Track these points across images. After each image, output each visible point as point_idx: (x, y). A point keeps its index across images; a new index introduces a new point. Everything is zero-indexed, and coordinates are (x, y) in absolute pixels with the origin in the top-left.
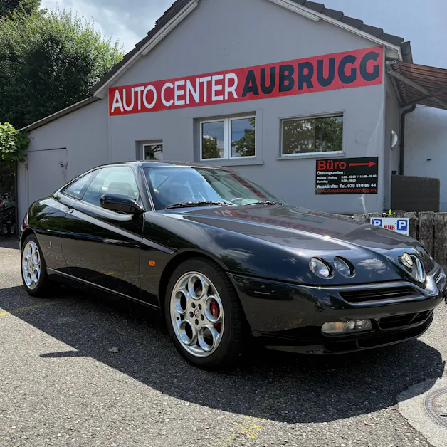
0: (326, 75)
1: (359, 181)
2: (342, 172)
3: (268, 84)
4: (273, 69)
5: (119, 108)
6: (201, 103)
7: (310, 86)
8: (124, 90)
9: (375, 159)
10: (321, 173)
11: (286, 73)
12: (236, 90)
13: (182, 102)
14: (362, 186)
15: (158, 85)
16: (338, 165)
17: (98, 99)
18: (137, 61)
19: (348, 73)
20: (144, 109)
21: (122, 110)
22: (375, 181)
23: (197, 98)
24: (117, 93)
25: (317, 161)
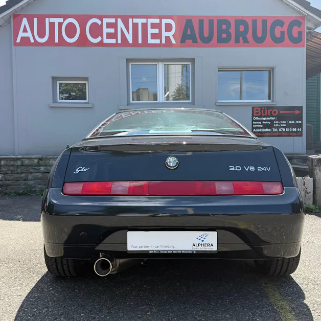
0: (259, 34)
1: (288, 126)
2: (274, 118)
3: (206, 34)
4: (211, 21)
5: (29, 37)
7: (246, 41)
8: (35, 20)
9: (300, 108)
10: (257, 118)
11: (224, 27)
12: (174, 36)
13: (113, 41)
14: (291, 130)
16: (271, 112)
19: (278, 34)
21: (32, 41)
22: (300, 126)
23: (130, 39)
24: (25, 21)
25: (253, 108)
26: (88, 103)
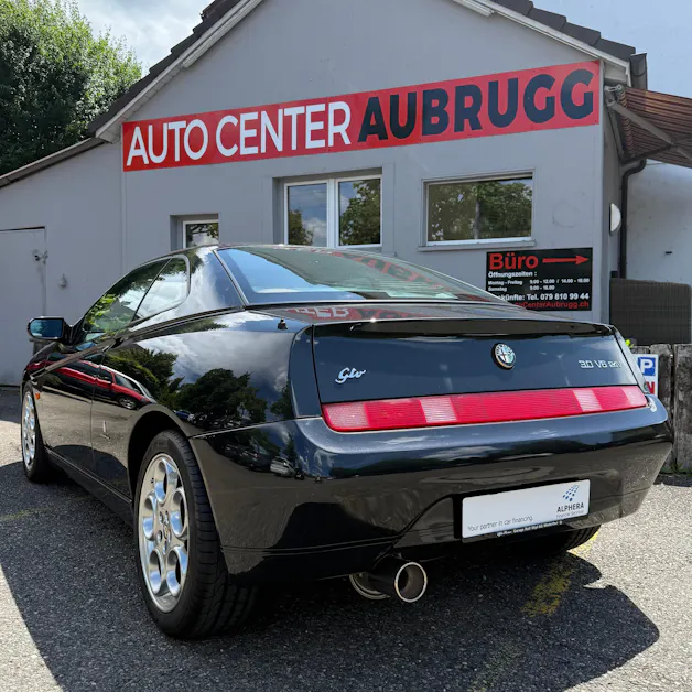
0: (503, 109)
1: (560, 288)
2: (530, 274)
3: (403, 121)
4: (412, 96)
5: (141, 157)
6: (287, 151)
7: (476, 126)
8: (150, 128)
9: (588, 252)
10: (496, 274)
11: (435, 103)
12: (348, 131)
13: (253, 150)
14: (565, 296)
15: (212, 120)
16: (524, 261)
17: (103, 142)
18: (173, 77)
19: (540, 105)
20: (185, 160)
21: (146, 162)
23: (279, 145)
24: (137, 133)
25: (489, 255)
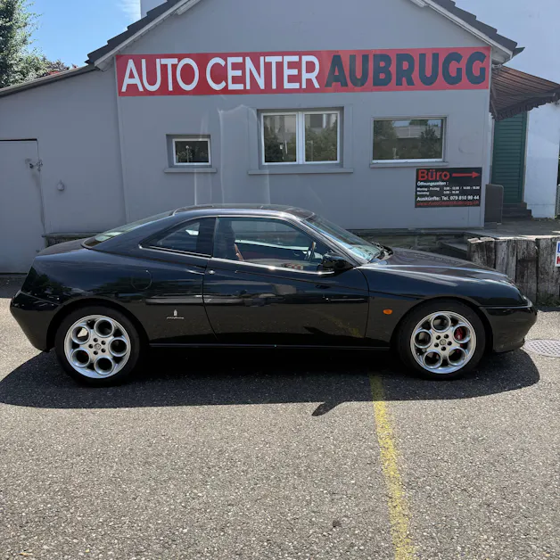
1: (462, 193)
2: (444, 183)
3: (359, 75)
4: (365, 57)
5: (135, 85)
6: (269, 90)
7: (410, 82)
8: (144, 61)
9: (479, 170)
10: (422, 184)
11: (382, 64)
12: (317, 78)
13: (240, 87)
14: (465, 198)
15: (202, 60)
16: (440, 175)
17: (97, 69)
19: (453, 73)
20: (178, 91)
21: (141, 89)
22: (478, 193)
23: (261, 83)
24: (131, 64)
25: (418, 171)
26: (210, 166)
